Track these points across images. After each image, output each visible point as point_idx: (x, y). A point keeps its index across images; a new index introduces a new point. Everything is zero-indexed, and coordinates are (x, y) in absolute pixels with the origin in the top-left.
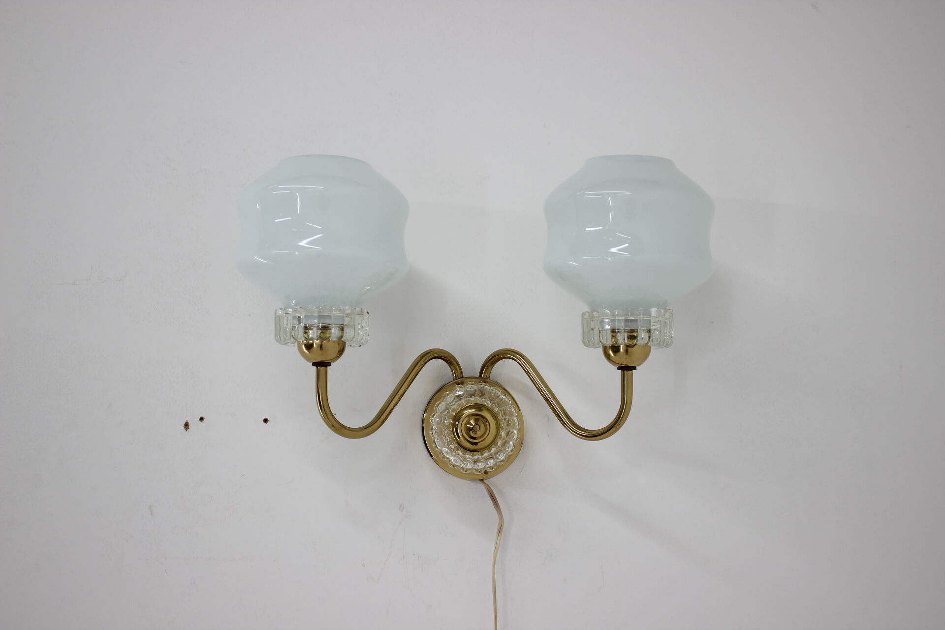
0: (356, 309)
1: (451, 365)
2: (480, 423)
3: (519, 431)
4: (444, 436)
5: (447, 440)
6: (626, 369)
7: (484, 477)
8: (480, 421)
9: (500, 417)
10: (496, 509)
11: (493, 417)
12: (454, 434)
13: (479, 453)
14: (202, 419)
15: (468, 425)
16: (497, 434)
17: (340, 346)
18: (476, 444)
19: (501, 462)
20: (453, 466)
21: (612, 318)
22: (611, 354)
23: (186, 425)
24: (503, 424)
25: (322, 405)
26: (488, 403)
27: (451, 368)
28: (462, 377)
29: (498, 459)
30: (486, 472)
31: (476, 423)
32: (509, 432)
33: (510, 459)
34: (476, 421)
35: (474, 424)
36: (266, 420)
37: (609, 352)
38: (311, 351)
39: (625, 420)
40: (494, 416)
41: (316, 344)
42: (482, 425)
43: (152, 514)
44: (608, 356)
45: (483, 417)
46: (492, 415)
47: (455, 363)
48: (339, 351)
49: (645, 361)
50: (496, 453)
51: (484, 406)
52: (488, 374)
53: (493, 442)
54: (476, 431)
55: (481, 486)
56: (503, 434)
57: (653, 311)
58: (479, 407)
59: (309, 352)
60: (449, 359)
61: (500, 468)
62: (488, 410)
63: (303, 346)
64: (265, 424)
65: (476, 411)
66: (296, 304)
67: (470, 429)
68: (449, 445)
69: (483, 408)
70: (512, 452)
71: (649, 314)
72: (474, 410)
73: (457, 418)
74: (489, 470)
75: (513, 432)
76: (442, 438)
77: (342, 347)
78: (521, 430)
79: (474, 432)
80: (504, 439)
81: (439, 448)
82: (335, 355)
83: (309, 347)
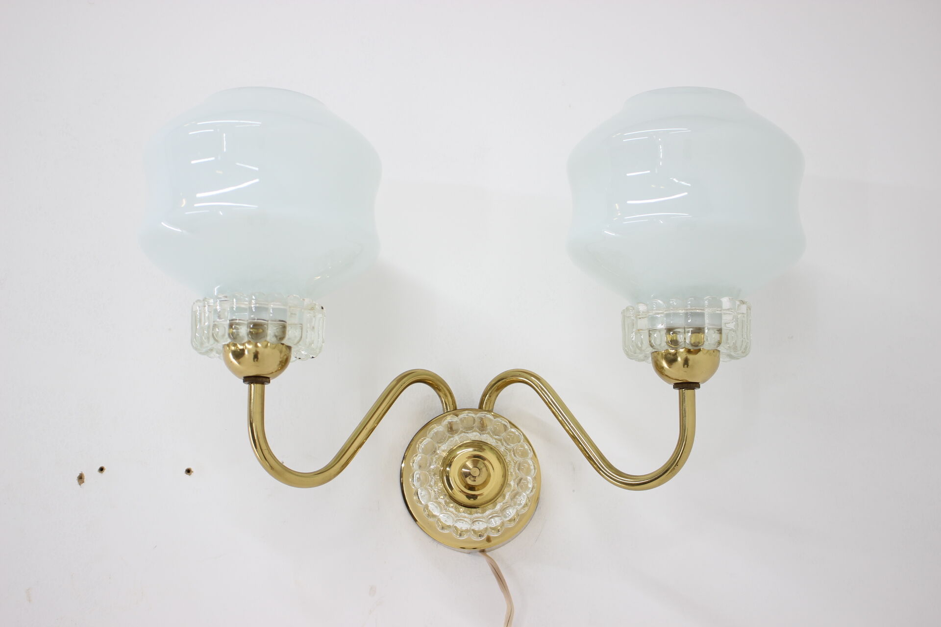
0: (304, 300)
1: (440, 390)
2: (480, 465)
3: (535, 479)
4: (430, 486)
5: (434, 491)
6: (686, 386)
7: (485, 545)
8: (480, 462)
9: (508, 459)
10: (503, 592)
11: (498, 459)
12: (443, 482)
13: (479, 510)
14: (102, 469)
15: (463, 470)
16: (504, 484)
17: (283, 354)
18: (474, 497)
19: (510, 521)
20: (443, 528)
21: (665, 313)
22: (665, 364)
23: (81, 478)
24: (511, 469)
25: (257, 441)
26: (491, 441)
27: (440, 397)
28: (455, 409)
29: (505, 517)
30: (488, 540)
31: (475, 466)
32: (521, 480)
33: (522, 521)
34: (475, 464)
35: (471, 467)
36: (188, 471)
37: (662, 363)
38: (241, 360)
39: (686, 460)
40: (500, 458)
41: (249, 352)
42: (484, 469)
43: (30, 601)
44: (659, 369)
45: (483, 459)
46: (497, 457)
47: (445, 389)
48: (281, 362)
49: (712, 376)
50: (503, 510)
51: (486, 444)
52: (492, 404)
53: (500, 493)
54: (475, 477)
55: (482, 560)
56: (512, 483)
57: (726, 302)
58: (479, 445)
59: (239, 363)
60: (435, 383)
61: (509, 533)
62: (492, 449)
63: (231, 356)
64: (187, 475)
65: (475, 450)
66: (220, 291)
67: (466, 475)
68: (437, 499)
69: (484, 447)
70: (526, 509)
71: (720, 305)
72: (471, 449)
73: (448, 462)
74: (493, 535)
75: (526, 479)
76: (426, 489)
77: (285, 357)
78: (537, 479)
79: (472, 479)
80: (513, 490)
81: (423, 502)
82: (275, 366)
83: (239, 355)
